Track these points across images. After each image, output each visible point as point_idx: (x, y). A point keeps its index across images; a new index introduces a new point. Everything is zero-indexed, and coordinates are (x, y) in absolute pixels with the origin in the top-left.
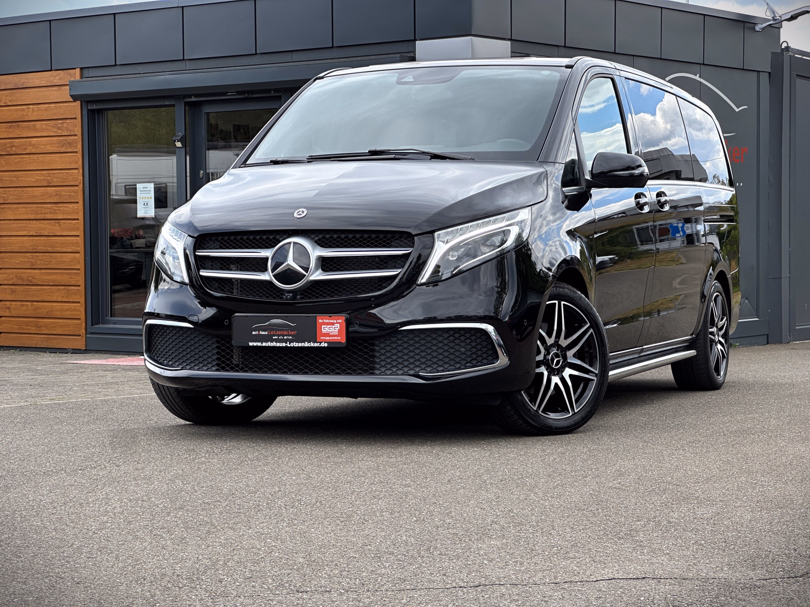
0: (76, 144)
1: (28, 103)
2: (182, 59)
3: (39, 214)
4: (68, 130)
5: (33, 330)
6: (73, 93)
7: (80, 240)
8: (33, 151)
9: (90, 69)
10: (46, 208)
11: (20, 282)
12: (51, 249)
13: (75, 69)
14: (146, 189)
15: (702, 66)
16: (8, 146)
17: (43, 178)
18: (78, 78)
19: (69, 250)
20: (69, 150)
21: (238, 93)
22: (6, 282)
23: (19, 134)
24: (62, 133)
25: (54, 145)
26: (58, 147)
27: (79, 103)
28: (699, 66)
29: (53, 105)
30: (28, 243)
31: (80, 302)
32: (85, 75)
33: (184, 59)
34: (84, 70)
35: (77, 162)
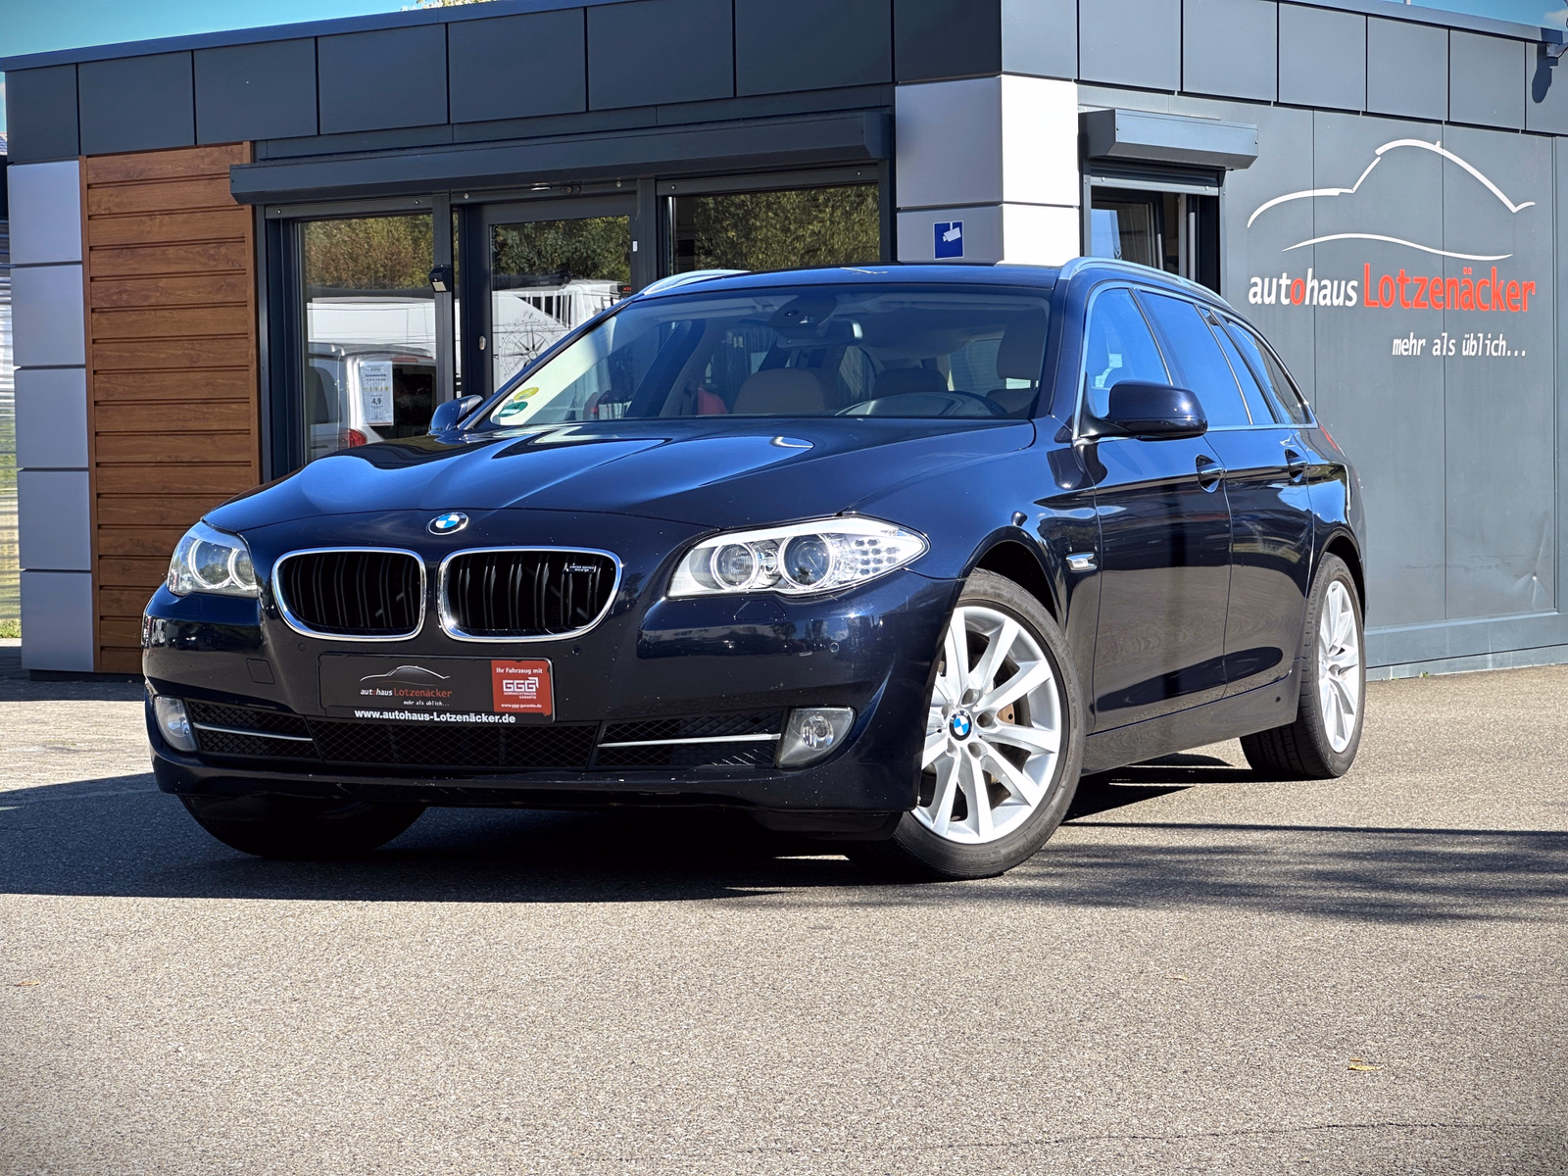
0: (243, 288)
2: (446, 122)
3: (174, 420)
4: (228, 260)
6: (238, 191)
7: (253, 470)
8: (163, 300)
9: (269, 143)
10: (188, 410)
11: (140, 553)
12: (196, 487)
13: (241, 143)
14: (376, 373)
15: (1447, 127)
16: (112, 291)
17: (180, 352)
18: (247, 159)
19: (232, 490)
20: (230, 299)
21: (554, 187)
22: (111, 552)
23: (134, 269)
24: (216, 266)
25: (201, 290)
26: (210, 293)
27: (248, 208)
29: (199, 213)
30: (154, 477)
32: (261, 153)
33: (449, 124)
34: (258, 144)
35: (246, 321)
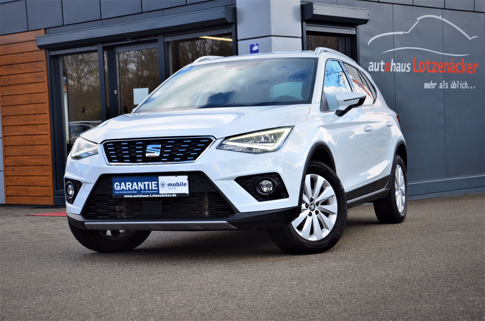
0: (44, 77)
1: (17, 52)
3: (26, 121)
4: (39, 68)
5: (25, 193)
6: (39, 45)
7: (48, 137)
8: (21, 82)
9: (50, 29)
10: (29, 118)
11: (17, 164)
12: (33, 143)
13: (41, 29)
15: (444, 10)
16: (7, 80)
17: (26, 99)
18: (43, 35)
19: (43, 143)
20: (40, 81)
21: (133, 39)
22: (9, 165)
23: (12, 72)
24: (36, 70)
25: (31, 78)
26: (34, 79)
27: (44, 51)
28: (441, 10)
29: (30, 53)
30: (20, 140)
31: (49, 176)
32: (47, 32)
33: (101, 19)
34: (47, 30)
35: (45, 88)
